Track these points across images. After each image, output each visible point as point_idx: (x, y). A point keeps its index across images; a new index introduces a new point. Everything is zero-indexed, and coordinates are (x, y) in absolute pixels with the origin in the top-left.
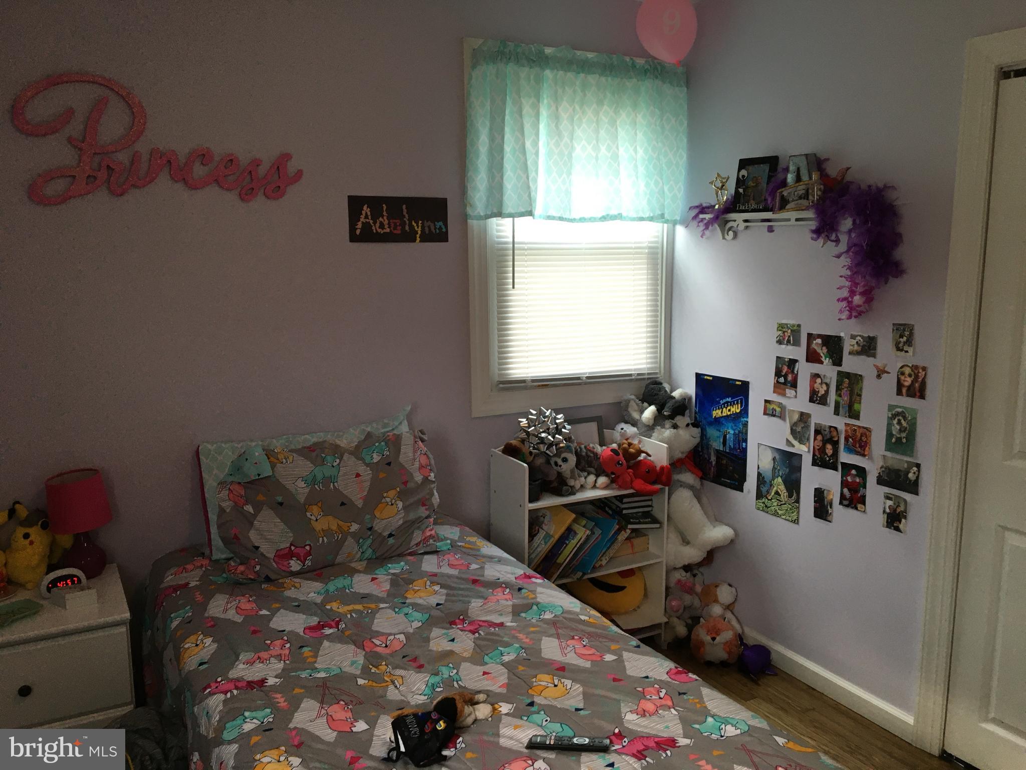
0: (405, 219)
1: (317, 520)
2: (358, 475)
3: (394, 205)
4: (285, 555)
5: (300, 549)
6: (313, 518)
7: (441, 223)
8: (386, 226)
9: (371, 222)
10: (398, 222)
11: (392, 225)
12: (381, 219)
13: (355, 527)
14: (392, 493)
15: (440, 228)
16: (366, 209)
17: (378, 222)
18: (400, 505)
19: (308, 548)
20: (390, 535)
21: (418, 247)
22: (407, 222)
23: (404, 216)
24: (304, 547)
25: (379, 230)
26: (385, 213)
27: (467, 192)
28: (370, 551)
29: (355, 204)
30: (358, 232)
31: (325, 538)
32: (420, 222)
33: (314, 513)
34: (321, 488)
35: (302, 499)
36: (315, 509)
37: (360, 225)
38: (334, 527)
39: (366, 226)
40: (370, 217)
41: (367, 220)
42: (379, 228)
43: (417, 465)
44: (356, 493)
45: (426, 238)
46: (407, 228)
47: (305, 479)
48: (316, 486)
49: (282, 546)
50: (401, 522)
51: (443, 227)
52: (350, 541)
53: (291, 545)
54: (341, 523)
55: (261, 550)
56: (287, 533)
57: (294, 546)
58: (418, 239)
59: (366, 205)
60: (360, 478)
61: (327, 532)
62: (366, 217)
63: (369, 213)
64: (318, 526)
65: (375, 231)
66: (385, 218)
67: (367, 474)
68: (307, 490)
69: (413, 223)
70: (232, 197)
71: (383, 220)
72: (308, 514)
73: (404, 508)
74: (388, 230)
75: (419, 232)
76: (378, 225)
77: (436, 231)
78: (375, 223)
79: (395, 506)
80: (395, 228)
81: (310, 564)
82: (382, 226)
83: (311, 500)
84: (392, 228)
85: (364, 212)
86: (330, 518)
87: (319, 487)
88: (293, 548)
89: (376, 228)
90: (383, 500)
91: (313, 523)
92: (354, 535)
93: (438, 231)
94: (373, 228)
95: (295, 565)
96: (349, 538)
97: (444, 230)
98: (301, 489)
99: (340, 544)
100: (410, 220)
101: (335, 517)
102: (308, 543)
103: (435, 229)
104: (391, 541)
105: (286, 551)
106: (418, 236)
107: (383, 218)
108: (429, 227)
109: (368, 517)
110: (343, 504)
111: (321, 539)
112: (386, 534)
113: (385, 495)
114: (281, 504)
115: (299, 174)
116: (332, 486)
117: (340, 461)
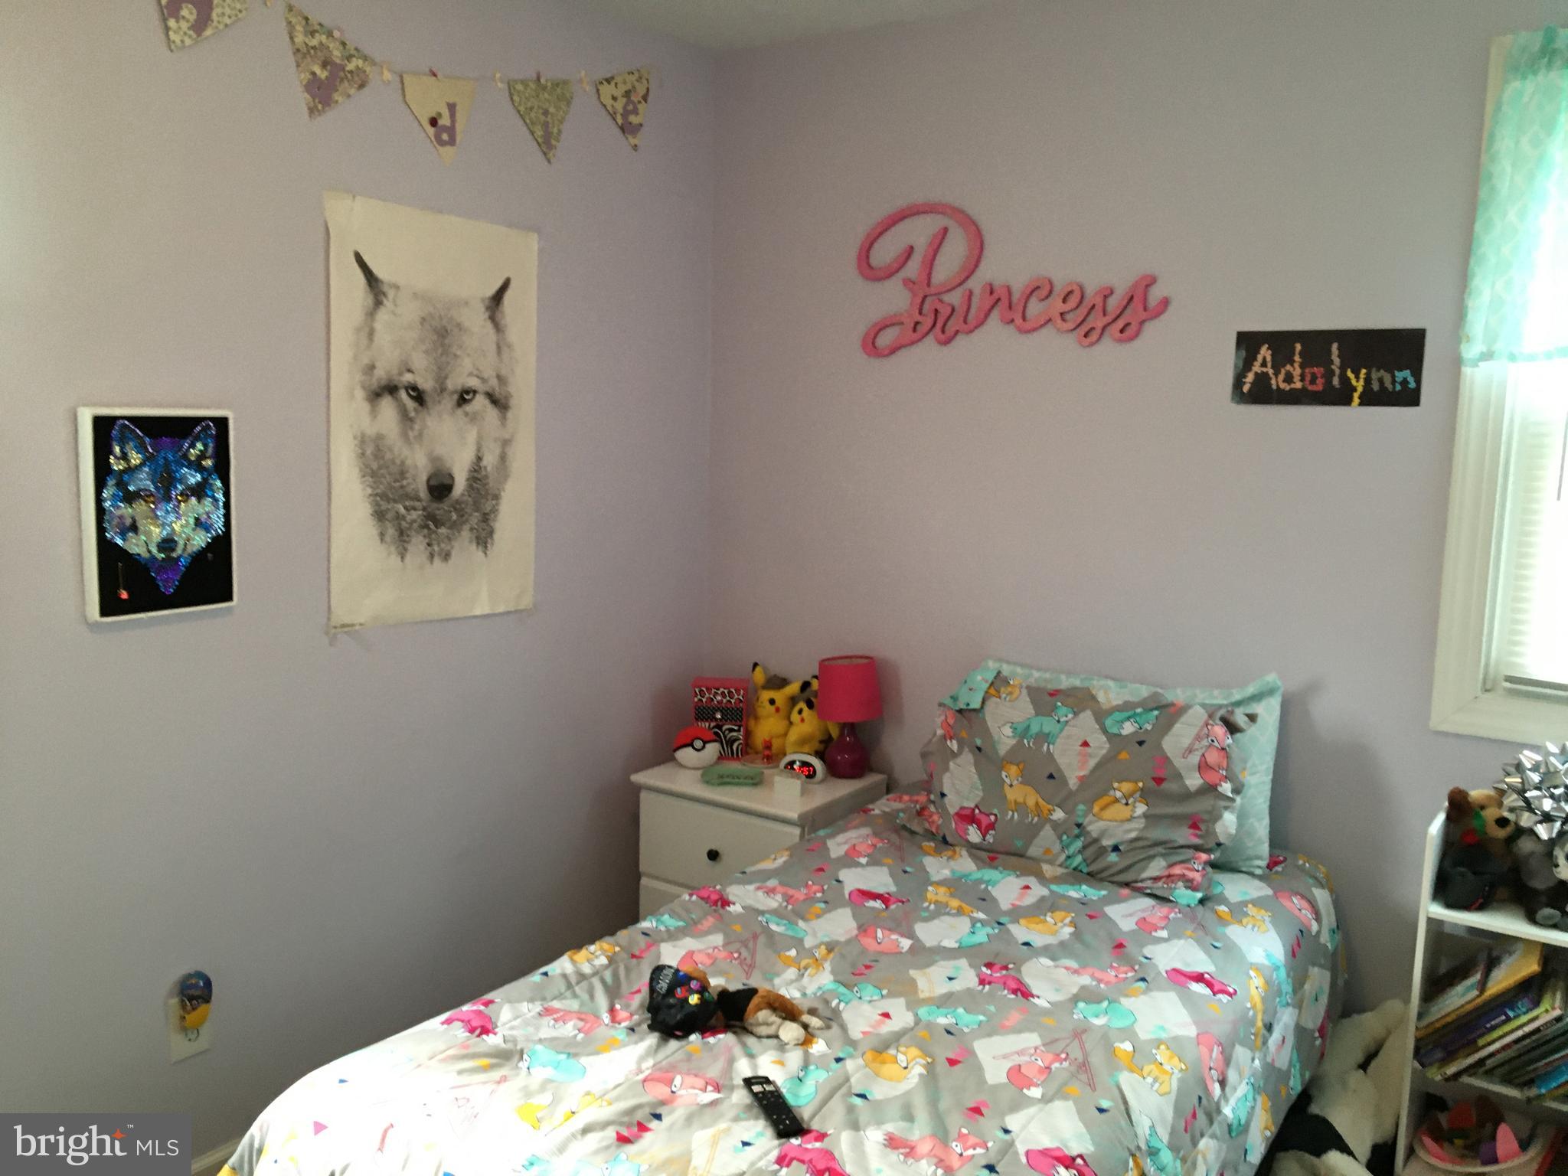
0: (1333, 367)
1: (1011, 786)
2: (1085, 744)
3: (1315, 343)
4: (968, 817)
5: (984, 816)
6: (1007, 781)
7: (1407, 373)
8: (1297, 378)
9: (1271, 371)
10: (1319, 371)
11: (1308, 378)
12: (1288, 367)
13: (1059, 815)
14: (1127, 787)
15: (1405, 382)
16: (1265, 352)
17: (1283, 371)
18: (1141, 809)
19: (992, 818)
20: (1116, 848)
21: (1355, 414)
22: (1337, 371)
23: (1332, 363)
24: (988, 815)
25: (1283, 386)
26: (1297, 358)
27: (1466, 316)
28: (1079, 859)
29: (1248, 342)
30: (1246, 388)
31: (1016, 814)
32: (1364, 371)
33: (1010, 774)
34: (1031, 745)
35: (1002, 750)
36: (1014, 769)
37: (1250, 377)
38: (1031, 802)
39: (1262, 379)
40: (1269, 365)
41: (1265, 370)
42: (1284, 381)
43: (1195, 759)
44: (1074, 769)
45: (1370, 399)
46: (1336, 381)
47: (1014, 726)
48: (1025, 741)
49: (966, 804)
50: (1133, 835)
51: (1411, 380)
52: (1047, 832)
53: (977, 806)
54: (1040, 800)
55: (946, 800)
56: (977, 789)
57: (979, 809)
58: (1356, 400)
59: (1267, 346)
60: (1086, 748)
61: (1019, 807)
62: (1264, 364)
63: (1269, 359)
64: (1012, 795)
65: (1274, 387)
66: (1296, 365)
67: (1100, 745)
68: (1014, 742)
69: (1350, 374)
70: (1070, 341)
71: (1291, 369)
72: (1004, 774)
73: (1145, 816)
74: (1298, 385)
75: (1360, 389)
76: (1281, 377)
77: (1394, 387)
78: (1276, 375)
79: (1130, 807)
80: (1313, 381)
81: (991, 841)
82: (1289, 378)
83: (1016, 756)
84: (1307, 383)
85: (1260, 358)
86: (1029, 789)
87: (1029, 744)
88: (977, 811)
89: (1277, 382)
90: (1112, 793)
91: (1007, 788)
92: (1056, 825)
93: (1398, 387)
94: (1273, 382)
95: (974, 835)
96: (1048, 827)
97: (1412, 385)
98: (1005, 738)
99: (1033, 832)
100: (1343, 369)
101: (1038, 792)
102: (995, 811)
103: (1394, 382)
104: (1113, 857)
105: (968, 812)
106: (1356, 395)
107: (1292, 365)
108: (1381, 381)
109: (1081, 807)
110: (1051, 776)
111: (1010, 813)
112: (1107, 842)
113: (1116, 785)
114: (979, 749)
115: (1165, 303)
116: (1045, 748)
117: (1073, 718)
